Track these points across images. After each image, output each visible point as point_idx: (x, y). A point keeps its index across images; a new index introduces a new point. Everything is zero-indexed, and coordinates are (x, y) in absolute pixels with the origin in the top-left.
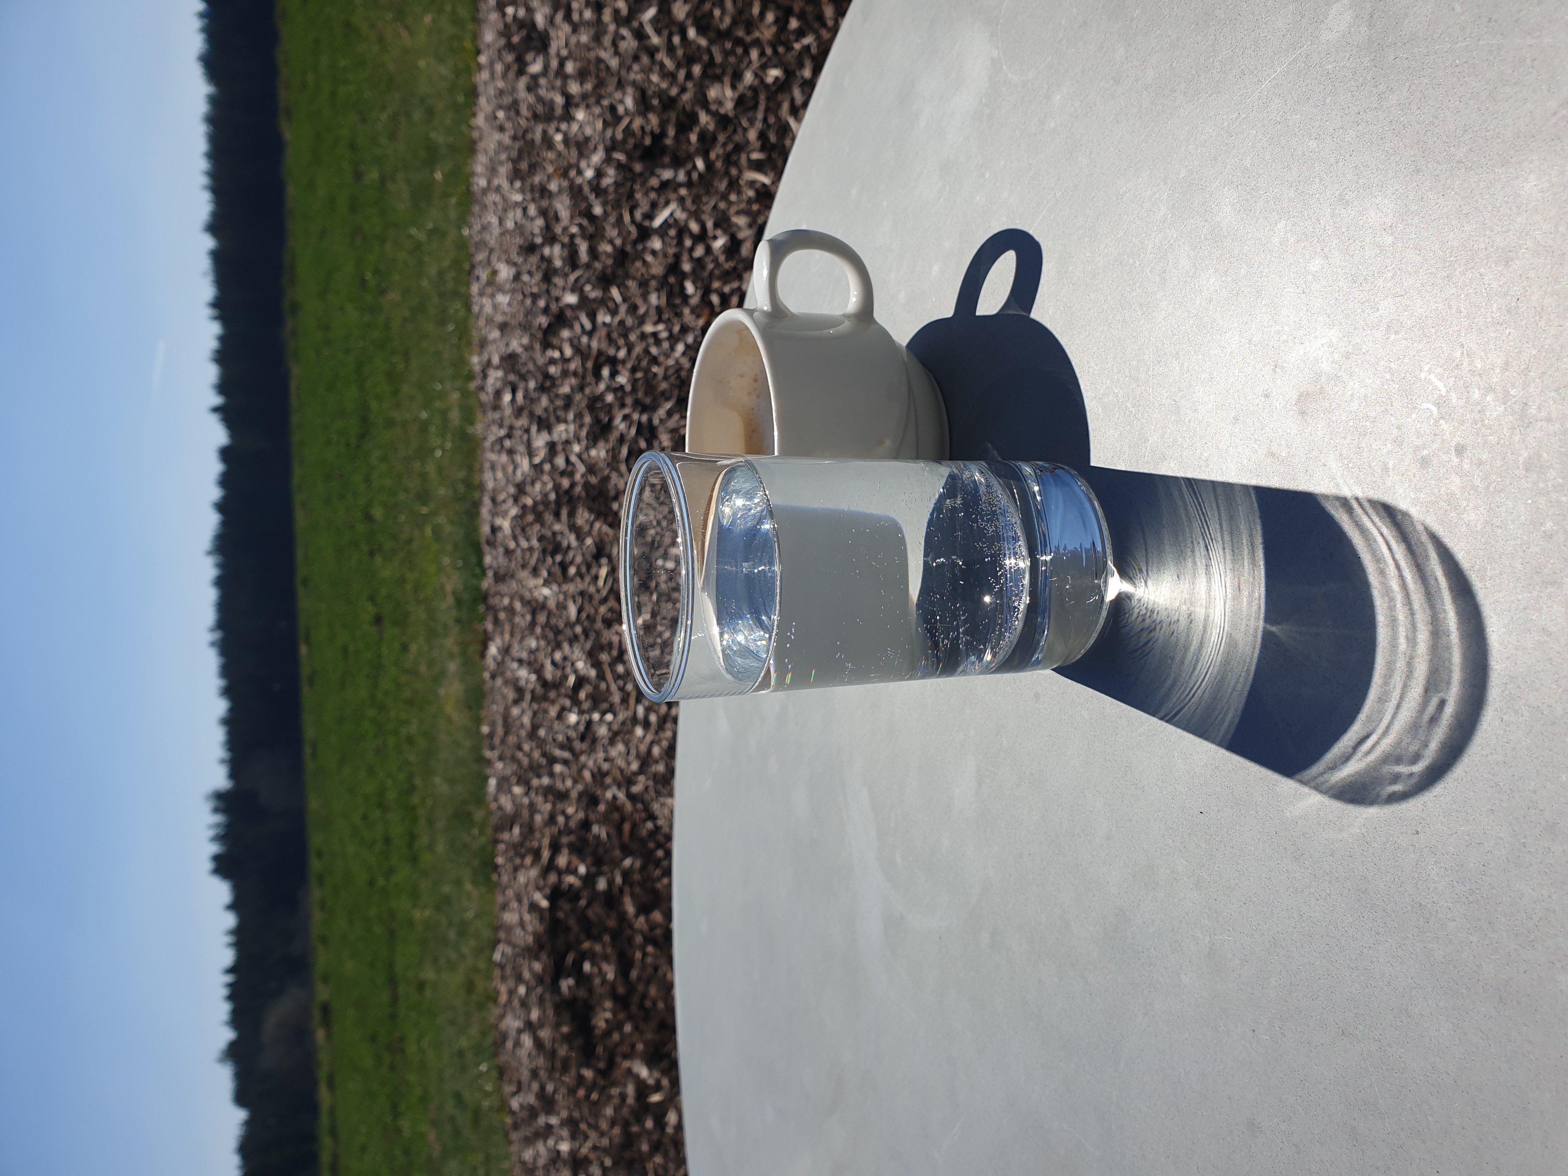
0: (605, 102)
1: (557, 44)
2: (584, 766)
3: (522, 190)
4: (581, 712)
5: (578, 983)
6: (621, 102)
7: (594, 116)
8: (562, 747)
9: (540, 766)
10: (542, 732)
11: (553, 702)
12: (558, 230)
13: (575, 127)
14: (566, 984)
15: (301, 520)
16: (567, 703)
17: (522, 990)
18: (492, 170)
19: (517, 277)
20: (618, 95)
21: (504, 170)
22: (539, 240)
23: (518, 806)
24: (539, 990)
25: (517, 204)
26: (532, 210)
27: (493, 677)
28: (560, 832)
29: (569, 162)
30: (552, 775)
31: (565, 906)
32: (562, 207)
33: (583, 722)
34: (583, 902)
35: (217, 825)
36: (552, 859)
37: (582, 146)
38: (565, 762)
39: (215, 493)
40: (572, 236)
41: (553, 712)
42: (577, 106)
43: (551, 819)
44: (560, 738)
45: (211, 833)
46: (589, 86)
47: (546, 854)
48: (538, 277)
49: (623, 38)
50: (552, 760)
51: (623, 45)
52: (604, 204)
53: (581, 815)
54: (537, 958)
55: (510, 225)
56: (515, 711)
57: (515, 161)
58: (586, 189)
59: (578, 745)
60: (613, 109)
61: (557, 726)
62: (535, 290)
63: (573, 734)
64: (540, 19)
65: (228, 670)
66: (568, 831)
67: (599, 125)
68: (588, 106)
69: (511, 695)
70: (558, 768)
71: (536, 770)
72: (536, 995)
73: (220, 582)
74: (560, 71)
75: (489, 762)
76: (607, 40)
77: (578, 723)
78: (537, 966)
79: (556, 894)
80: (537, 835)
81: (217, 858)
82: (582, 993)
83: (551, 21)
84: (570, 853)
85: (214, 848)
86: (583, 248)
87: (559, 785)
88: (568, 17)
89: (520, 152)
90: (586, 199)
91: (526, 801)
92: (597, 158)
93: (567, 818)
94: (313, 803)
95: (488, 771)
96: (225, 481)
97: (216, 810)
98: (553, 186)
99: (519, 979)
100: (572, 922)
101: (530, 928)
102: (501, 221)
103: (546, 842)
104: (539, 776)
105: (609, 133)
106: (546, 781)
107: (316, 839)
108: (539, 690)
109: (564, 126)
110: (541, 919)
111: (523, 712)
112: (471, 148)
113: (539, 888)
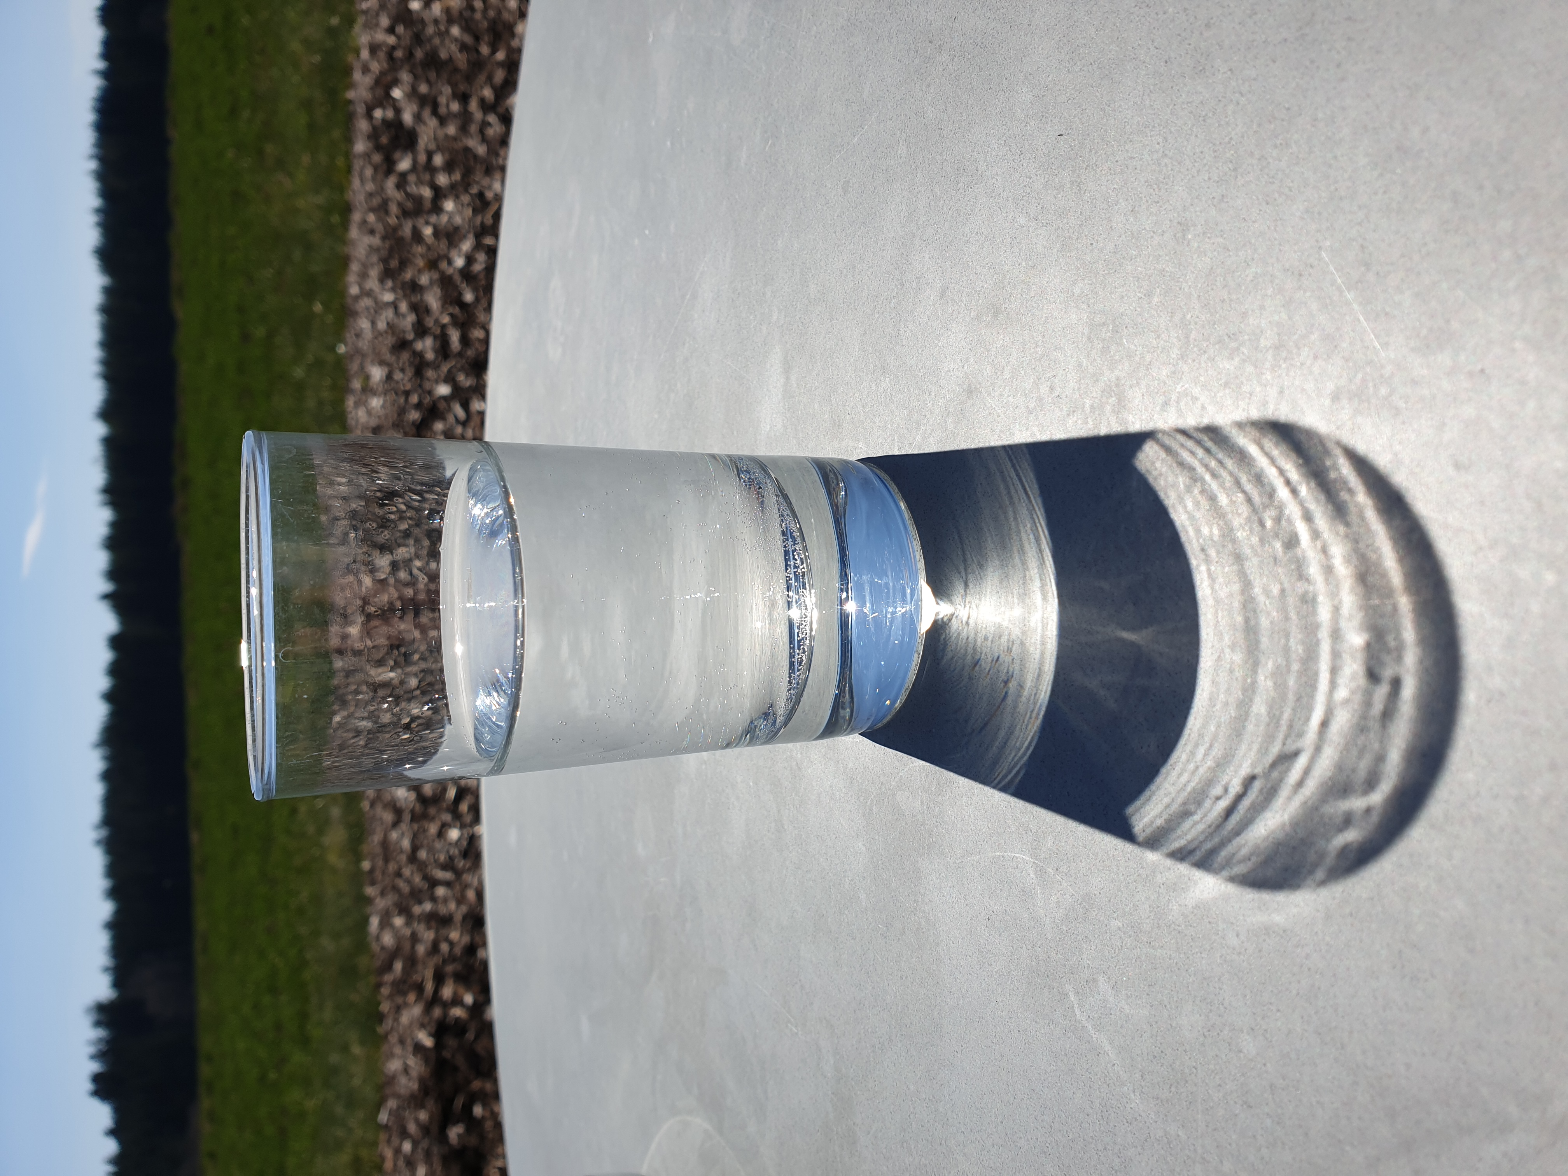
0: (474, 190)
1: (424, 140)
2: (466, 886)
3: (393, 290)
4: (462, 827)
5: (468, 1130)
6: (490, 187)
7: (463, 205)
8: (445, 867)
9: (420, 891)
10: (423, 854)
11: (432, 819)
12: (429, 322)
13: (444, 219)
14: (455, 1133)
15: (193, 701)
16: (447, 817)
17: (407, 1147)
18: (363, 275)
19: (389, 377)
20: (485, 182)
21: (374, 273)
22: (410, 336)
23: (399, 939)
24: (425, 1144)
25: (387, 304)
26: (404, 307)
27: (373, 804)
28: (444, 961)
29: (438, 254)
30: (433, 899)
31: (451, 1042)
32: (433, 300)
33: (466, 836)
34: (470, 1036)
35: (100, 1040)
36: (436, 991)
37: (451, 236)
38: (448, 884)
39: (103, 683)
40: (444, 327)
41: (433, 829)
42: (445, 197)
43: (435, 948)
44: (442, 857)
45: (92, 1050)
46: (457, 176)
47: (429, 986)
48: (410, 372)
49: (489, 124)
50: (434, 883)
51: (490, 132)
52: (475, 290)
53: (466, 939)
54: (422, 1106)
55: (382, 325)
56: (394, 835)
57: (385, 261)
58: (457, 278)
59: (461, 864)
60: (481, 195)
61: (438, 845)
62: (408, 386)
63: (454, 851)
64: (407, 118)
65: (113, 870)
66: (451, 958)
67: (469, 212)
68: (457, 197)
69: (388, 817)
70: (441, 891)
71: (416, 896)
72: (423, 1149)
73: (108, 776)
74: (429, 168)
75: (369, 901)
76: (473, 128)
77: (459, 839)
78: (423, 1116)
79: (441, 1030)
80: (420, 967)
81: (97, 1078)
82: (473, 1141)
83: (418, 117)
84: (455, 982)
85: (95, 1067)
86: (455, 337)
87: (443, 910)
88: (435, 112)
89: (391, 250)
90: (456, 287)
91: (408, 932)
92: (467, 246)
93: (452, 944)
94: (204, 1002)
95: (368, 910)
96: (115, 670)
97: (98, 1024)
98: (424, 280)
99: (404, 1134)
100: (460, 1061)
101: (414, 1073)
102: (373, 323)
103: (429, 974)
104: (420, 902)
105: (478, 220)
106: (428, 906)
107: (206, 1042)
108: (418, 808)
109: (433, 219)
110: (426, 1061)
111: (403, 834)
112: (345, 261)
113: (423, 1026)
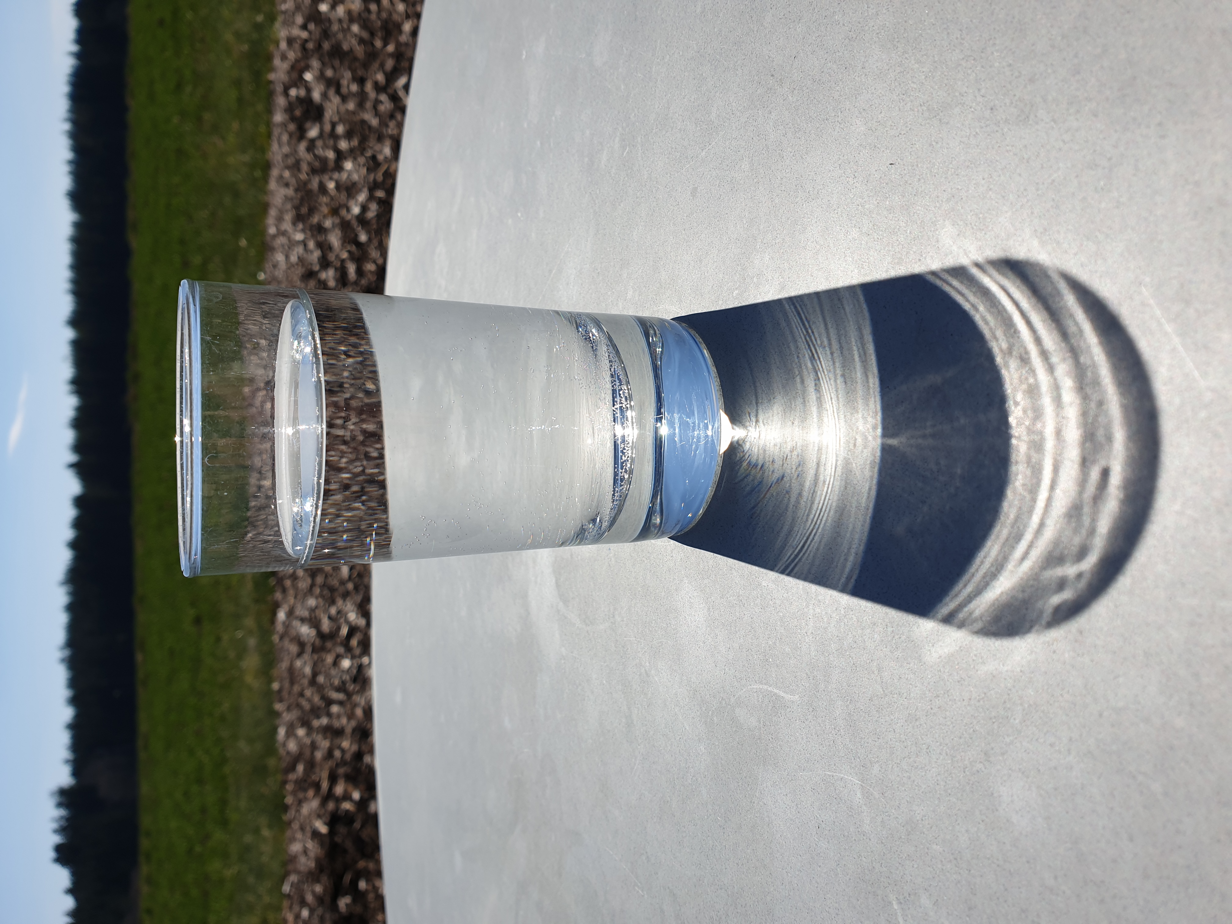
0: (369, 154)
1: (330, 113)
2: (355, 705)
3: (303, 231)
4: (353, 658)
5: (354, 900)
6: (381, 152)
7: (359, 165)
8: (338, 690)
9: (319, 708)
10: (321, 679)
11: (329, 651)
12: (332, 257)
13: (344, 176)
14: (344, 902)
15: (139, 549)
16: (341, 650)
17: (305, 913)
18: (280, 219)
20: (377, 147)
21: (288, 217)
22: (316, 268)
23: (301, 746)
24: (320, 911)
25: (298, 242)
26: (311, 244)
27: (282, 638)
28: (337, 765)
29: (339, 203)
30: (329, 715)
31: (342, 830)
32: (335, 239)
33: (355, 665)
34: (357, 825)
35: (62, 818)
36: (330, 789)
37: (350, 189)
38: (341, 703)
39: (69, 534)
40: (343, 261)
41: (329, 659)
42: (345, 158)
43: (330, 754)
44: (336, 682)
45: (55, 825)
46: (355, 142)
47: (325, 785)
49: (381, 102)
50: (329, 702)
51: (382, 108)
52: (368, 232)
53: (355, 748)
54: (318, 881)
55: (294, 259)
56: (298, 663)
57: (297, 208)
58: (354, 223)
59: (351, 687)
60: (374, 158)
61: (333, 672)
63: (346, 677)
64: (316, 95)
65: (74, 683)
66: (343, 762)
67: (364, 171)
68: (355, 159)
69: (294, 649)
70: (335, 709)
71: (316, 712)
72: (318, 916)
73: (71, 608)
74: (333, 135)
75: (278, 714)
76: (369, 105)
77: (350, 668)
78: (318, 889)
79: (334, 820)
80: (317, 770)
81: (59, 849)
82: (358, 909)
83: (325, 95)
84: (346, 781)
85: (57, 839)
86: (351, 269)
87: (336, 724)
88: (338, 92)
89: (302, 200)
90: (353, 230)
91: (308, 741)
92: (362, 197)
93: (343, 751)
94: (145, 789)
95: (277, 722)
96: (78, 524)
97: (60, 805)
98: (328, 223)
99: (303, 903)
100: (349, 845)
101: (312, 854)
102: (287, 257)
103: (325, 775)
104: (318, 717)
105: (371, 177)
106: (324, 721)
107: (146, 821)
108: (318, 642)
109: (336, 175)
110: (322, 844)
111: (305, 663)
112: (265, 207)
113: (319, 816)
